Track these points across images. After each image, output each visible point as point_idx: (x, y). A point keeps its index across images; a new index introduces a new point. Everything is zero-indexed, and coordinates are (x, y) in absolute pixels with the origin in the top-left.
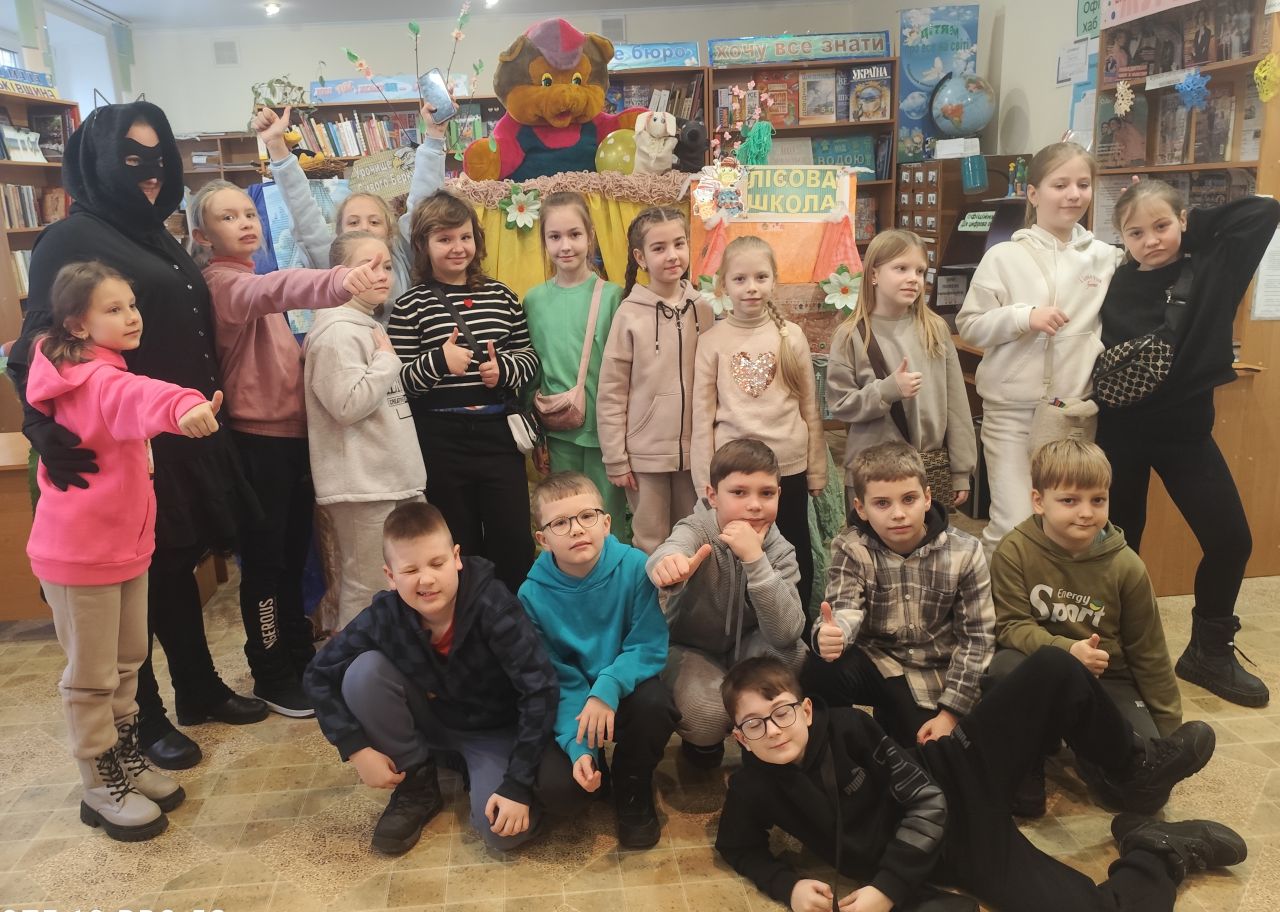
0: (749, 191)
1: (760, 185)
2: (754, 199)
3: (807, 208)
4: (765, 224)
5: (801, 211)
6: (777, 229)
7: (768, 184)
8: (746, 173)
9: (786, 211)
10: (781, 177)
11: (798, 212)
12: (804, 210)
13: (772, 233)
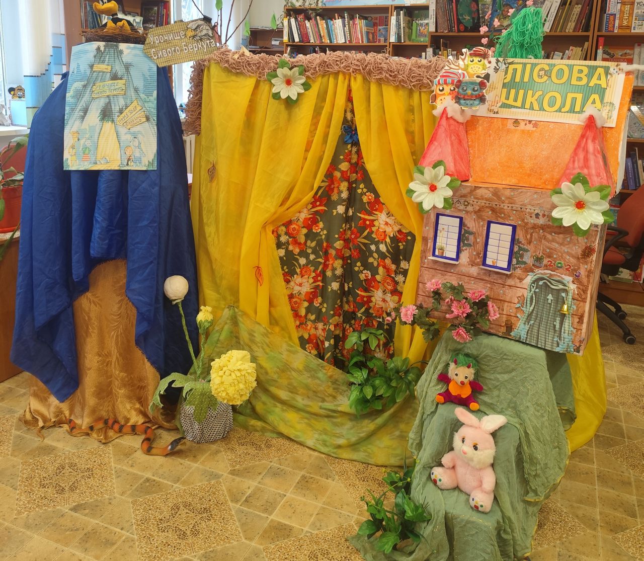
0: (504, 86)
1: (518, 79)
2: (508, 94)
3: (567, 107)
4: (516, 122)
5: (559, 110)
6: (530, 127)
7: (526, 79)
8: (504, 67)
9: (542, 109)
10: (542, 73)
11: (556, 111)
12: (563, 110)
13: (523, 131)
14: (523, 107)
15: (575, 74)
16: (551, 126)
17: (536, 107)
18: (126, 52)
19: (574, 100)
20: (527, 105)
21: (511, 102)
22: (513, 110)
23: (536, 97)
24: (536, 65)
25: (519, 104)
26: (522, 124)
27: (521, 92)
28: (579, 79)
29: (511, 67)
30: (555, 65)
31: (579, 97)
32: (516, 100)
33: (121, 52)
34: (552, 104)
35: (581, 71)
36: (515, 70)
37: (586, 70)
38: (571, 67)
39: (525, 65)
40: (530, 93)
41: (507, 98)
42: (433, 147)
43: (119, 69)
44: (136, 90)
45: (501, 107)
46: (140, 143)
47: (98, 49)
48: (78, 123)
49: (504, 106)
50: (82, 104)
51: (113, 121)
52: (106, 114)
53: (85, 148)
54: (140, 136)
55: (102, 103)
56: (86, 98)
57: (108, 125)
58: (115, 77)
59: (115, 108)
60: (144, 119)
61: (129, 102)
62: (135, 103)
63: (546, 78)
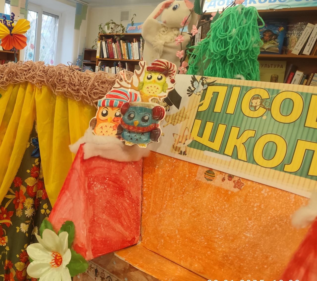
0: (199, 115)
1: (218, 108)
2: (203, 127)
4: (210, 172)
5: (281, 167)
6: (229, 185)
7: (231, 110)
9: (251, 160)
11: (275, 168)
12: (288, 168)
13: (218, 190)
14: (222, 151)
17: (242, 154)
19: (309, 154)
20: (229, 150)
21: (205, 140)
22: (207, 153)
23: (244, 138)
24: (248, 89)
26: (218, 178)
27: (222, 128)
29: (211, 89)
30: (278, 92)
32: (212, 139)
34: (269, 154)
38: (307, 98)
39: (231, 87)
40: (235, 131)
41: (201, 134)
45: (190, 146)
49: (195, 145)
63: (262, 111)
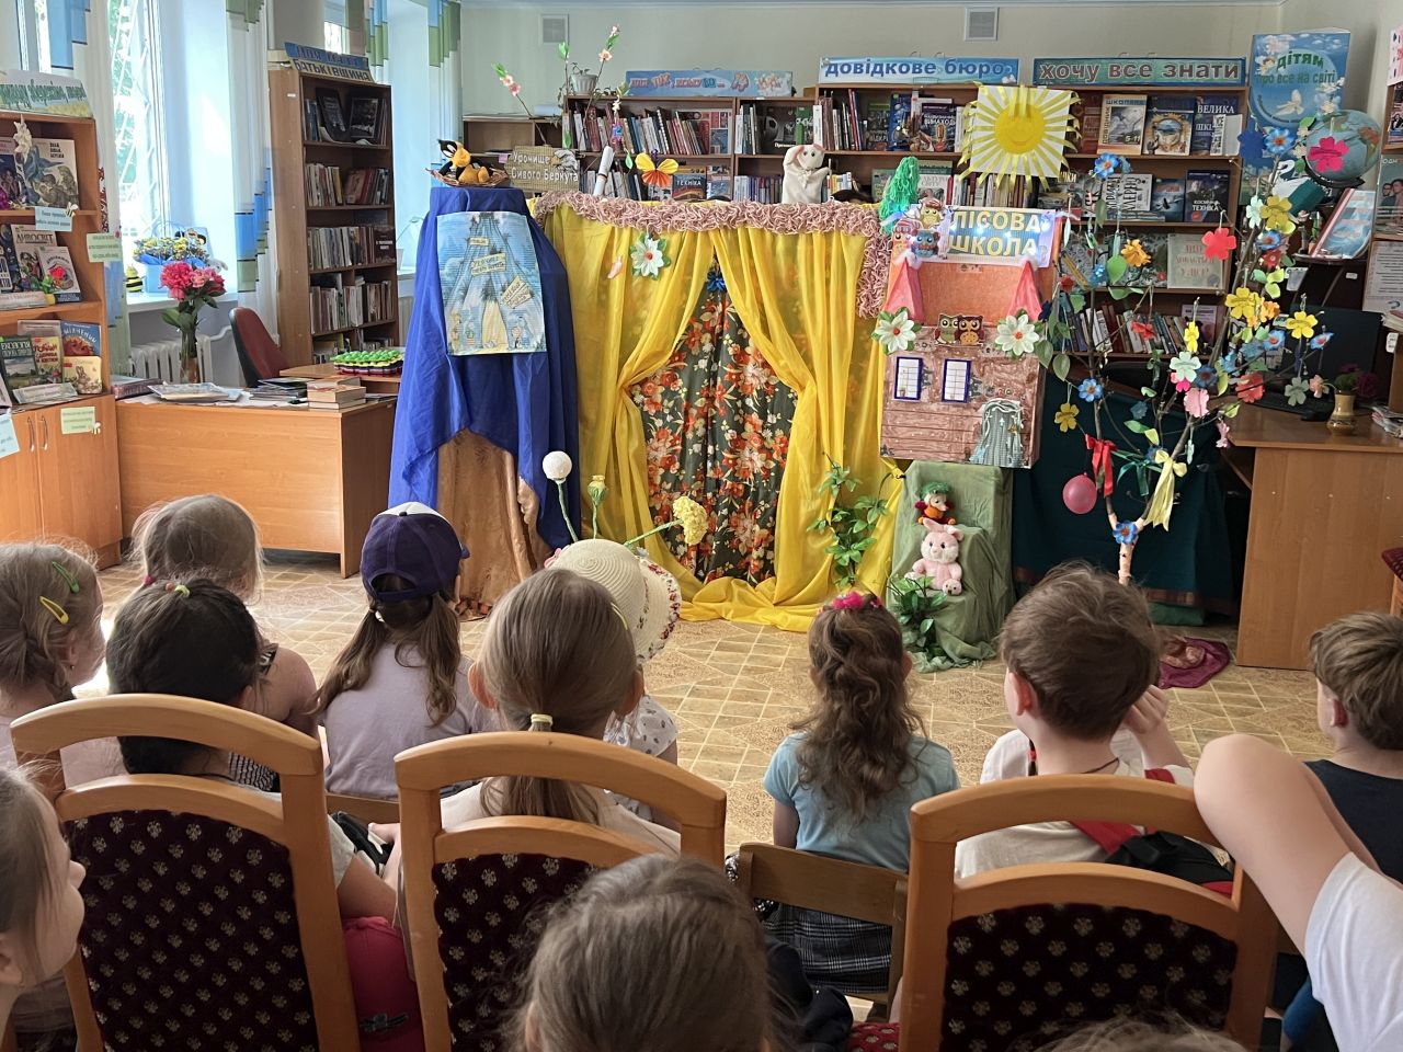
1: (963, 226)
3: (1008, 251)
4: (964, 266)
6: (976, 271)
7: (971, 226)
8: (950, 214)
9: (986, 253)
10: (984, 219)
11: (999, 255)
12: (1005, 254)
13: (971, 275)
14: (969, 252)
15: (1014, 221)
16: (996, 269)
17: (981, 251)
18: (502, 221)
19: (1014, 244)
20: (973, 251)
21: (958, 247)
22: (961, 255)
23: (980, 242)
25: (966, 249)
26: (970, 268)
28: (1018, 225)
29: (957, 214)
30: (995, 213)
31: (1018, 241)
33: (497, 222)
34: (994, 249)
35: (1018, 218)
36: (960, 217)
37: (1022, 217)
38: (1009, 214)
39: (969, 212)
40: (975, 239)
41: (955, 244)
42: (896, 295)
43: (498, 242)
44: (517, 264)
45: (950, 252)
46: (526, 323)
47: (473, 220)
48: (458, 303)
49: (952, 251)
50: (461, 283)
51: (496, 300)
52: (488, 294)
53: (468, 332)
54: (525, 315)
55: (484, 279)
56: (465, 276)
57: (491, 305)
58: (494, 252)
59: (497, 287)
60: (528, 296)
61: (511, 278)
62: (517, 279)
63: (988, 224)
